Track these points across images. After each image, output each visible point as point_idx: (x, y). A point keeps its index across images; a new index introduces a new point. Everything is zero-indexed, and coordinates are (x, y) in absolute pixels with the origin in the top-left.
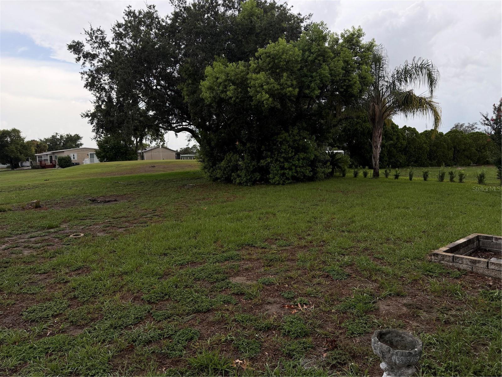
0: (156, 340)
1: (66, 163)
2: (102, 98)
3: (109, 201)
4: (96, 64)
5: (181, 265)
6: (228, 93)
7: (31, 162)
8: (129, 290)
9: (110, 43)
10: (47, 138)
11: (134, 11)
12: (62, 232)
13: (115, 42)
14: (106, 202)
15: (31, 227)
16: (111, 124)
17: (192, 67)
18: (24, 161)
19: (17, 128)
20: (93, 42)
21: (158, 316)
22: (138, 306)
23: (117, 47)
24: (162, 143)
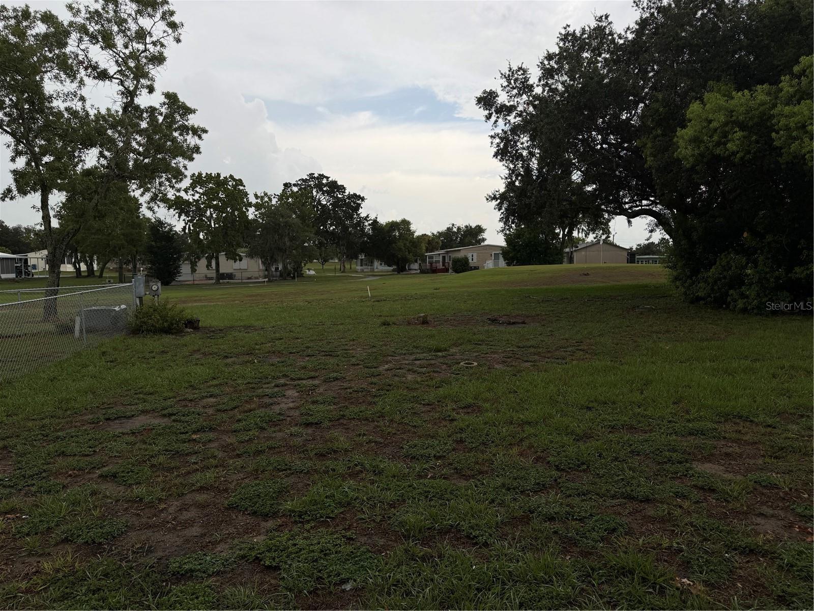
0: (562, 519)
1: (462, 266)
2: (516, 170)
3: (514, 323)
4: (512, 121)
5: (612, 428)
6: (729, 145)
7: (420, 264)
8: (531, 447)
9: (535, 85)
10: (440, 230)
11: (574, 31)
12: (451, 357)
13: (542, 82)
14: (510, 323)
15: (417, 348)
16: (526, 209)
17: (664, 107)
18: (412, 262)
19: (407, 219)
20: (511, 88)
21: (568, 489)
22: (541, 469)
23: (544, 90)
24: (604, 237)
